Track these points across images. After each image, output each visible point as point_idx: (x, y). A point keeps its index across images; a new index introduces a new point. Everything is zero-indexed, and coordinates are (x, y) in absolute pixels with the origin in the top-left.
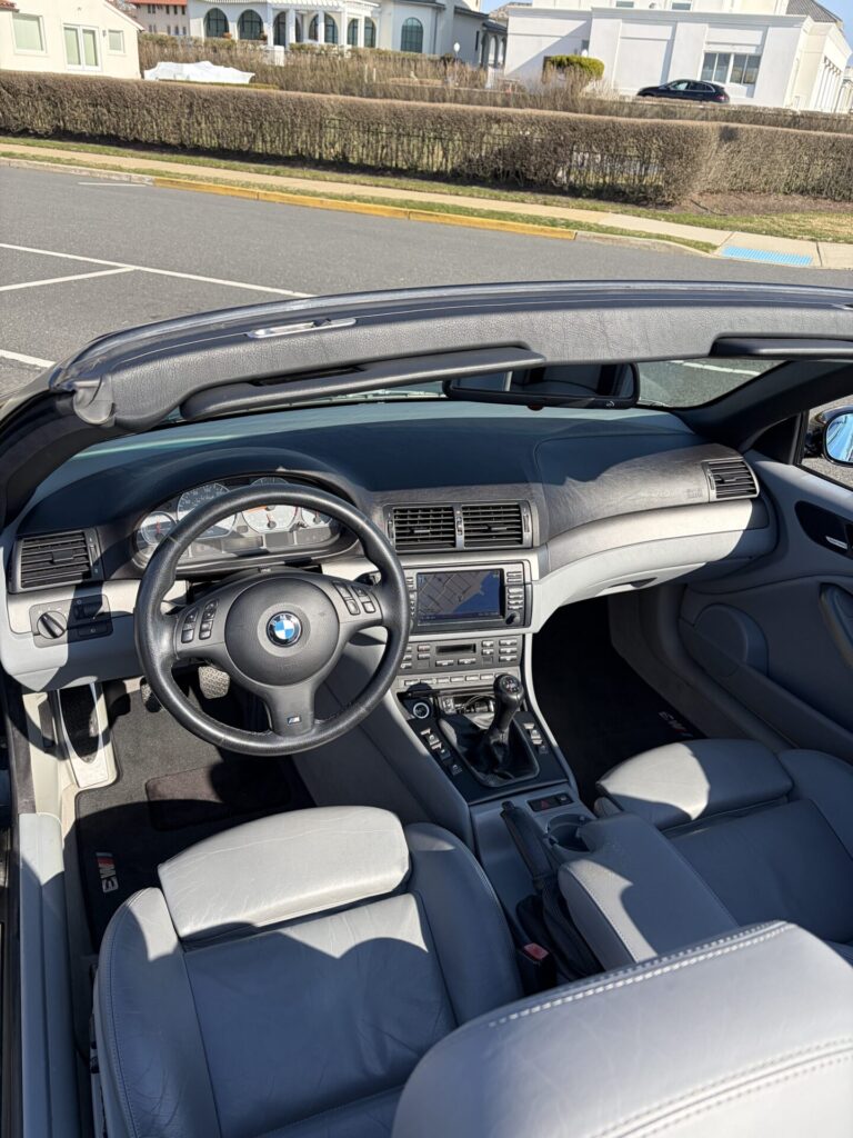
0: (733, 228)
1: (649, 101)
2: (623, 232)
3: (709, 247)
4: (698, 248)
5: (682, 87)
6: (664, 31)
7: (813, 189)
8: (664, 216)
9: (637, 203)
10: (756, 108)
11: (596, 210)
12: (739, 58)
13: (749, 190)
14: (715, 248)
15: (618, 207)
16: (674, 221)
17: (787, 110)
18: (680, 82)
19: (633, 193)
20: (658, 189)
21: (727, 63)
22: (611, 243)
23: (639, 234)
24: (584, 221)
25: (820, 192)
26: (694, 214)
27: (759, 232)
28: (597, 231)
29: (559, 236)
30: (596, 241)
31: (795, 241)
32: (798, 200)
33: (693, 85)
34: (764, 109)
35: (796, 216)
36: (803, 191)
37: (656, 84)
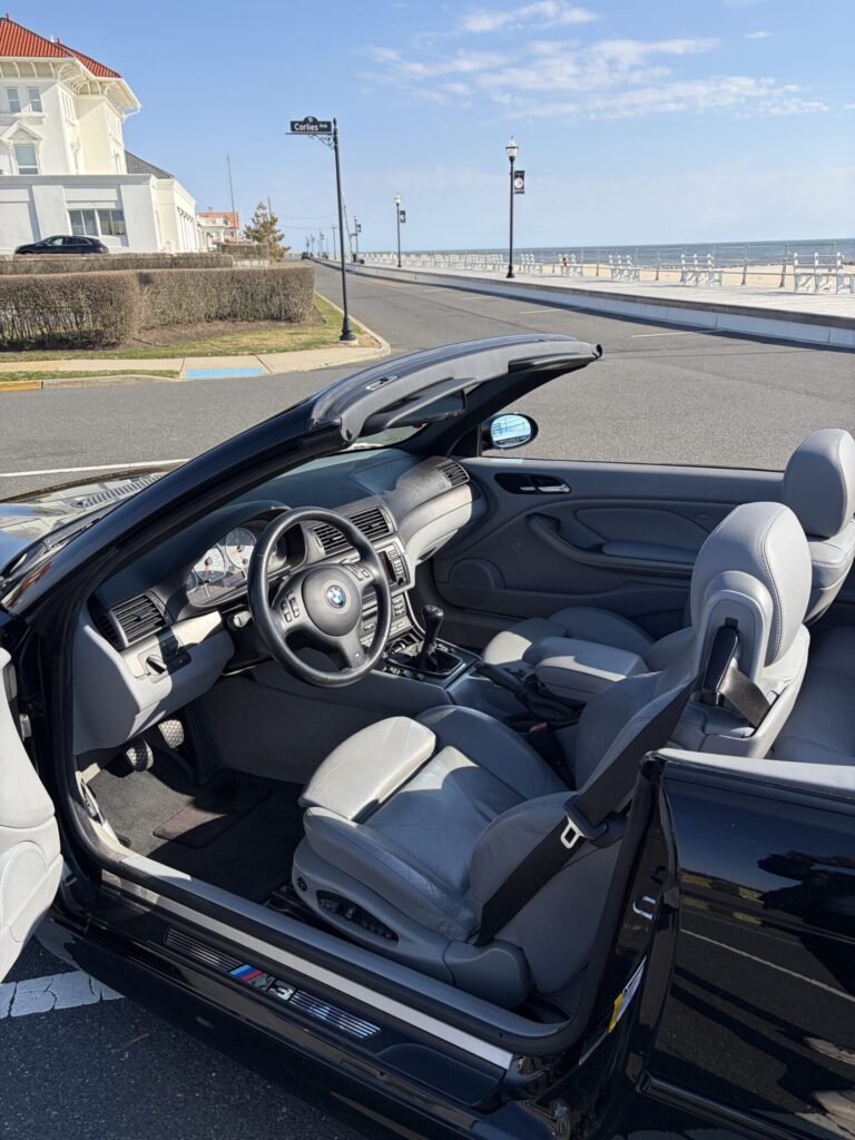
0: (183, 356)
1: (29, 258)
2: (87, 374)
3: (172, 374)
4: (164, 376)
5: (59, 243)
6: (23, 194)
7: (229, 315)
8: (116, 355)
9: (83, 347)
10: (136, 255)
11: (47, 359)
12: (103, 213)
13: (177, 323)
14: (178, 373)
15: (68, 353)
16: (127, 358)
17: (164, 254)
18: (55, 238)
19: (76, 339)
20: (99, 333)
21: (93, 218)
22: (80, 385)
23: (105, 373)
24: (43, 370)
25: (235, 316)
26: (141, 349)
27: (206, 355)
28: (62, 377)
29: (25, 388)
30: (65, 386)
31: (238, 358)
32: (221, 325)
33: (67, 240)
34: (144, 255)
35: (227, 338)
36: (222, 318)
37: (31, 241)
